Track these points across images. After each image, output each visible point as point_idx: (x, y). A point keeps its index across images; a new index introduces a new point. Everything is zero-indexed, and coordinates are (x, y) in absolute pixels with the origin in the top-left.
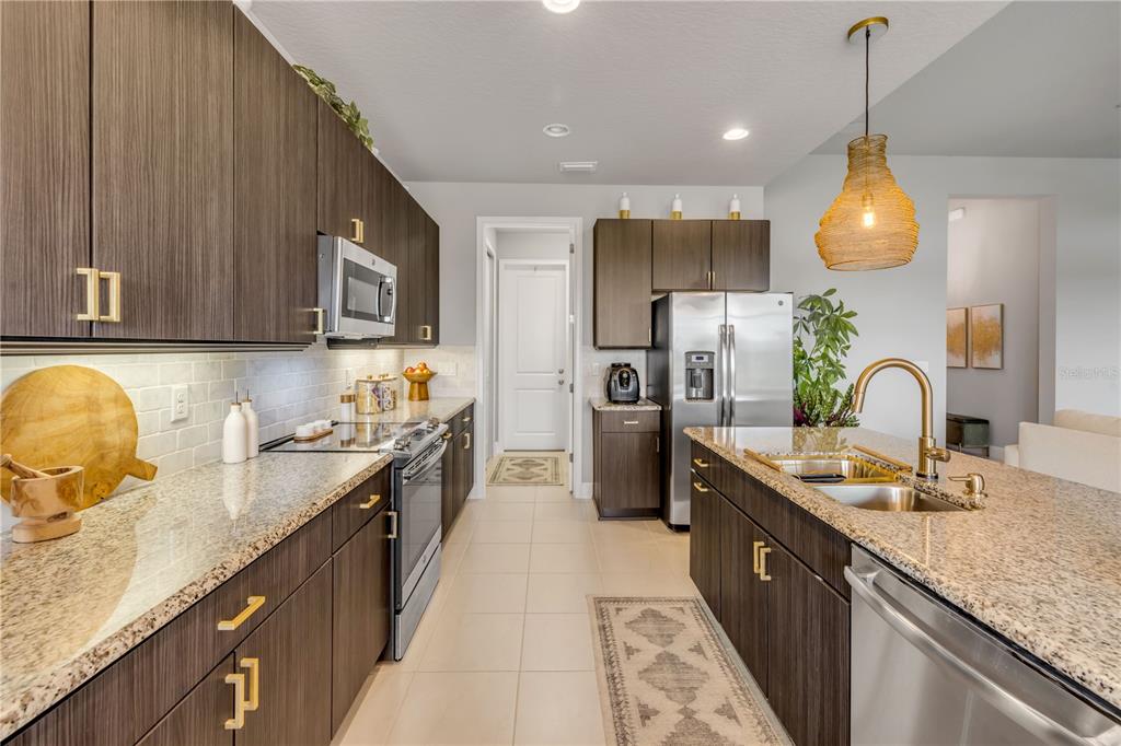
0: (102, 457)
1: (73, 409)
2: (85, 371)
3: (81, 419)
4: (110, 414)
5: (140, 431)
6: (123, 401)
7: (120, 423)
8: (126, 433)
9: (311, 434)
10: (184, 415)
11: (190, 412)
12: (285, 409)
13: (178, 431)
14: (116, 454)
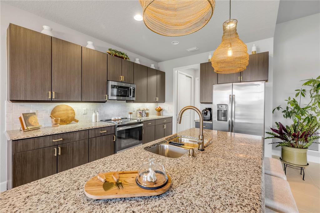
0: (68, 118)
1: (64, 111)
2: (66, 105)
3: (65, 112)
4: (70, 112)
5: (76, 115)
6: (72, 110)
7: (72, 113)
8: (73, 115)
9: (114, 119)
10: (86, 113)
11: (87, 113)
12: (112, 114)
13: (85, 116)
14: (71, 118)
